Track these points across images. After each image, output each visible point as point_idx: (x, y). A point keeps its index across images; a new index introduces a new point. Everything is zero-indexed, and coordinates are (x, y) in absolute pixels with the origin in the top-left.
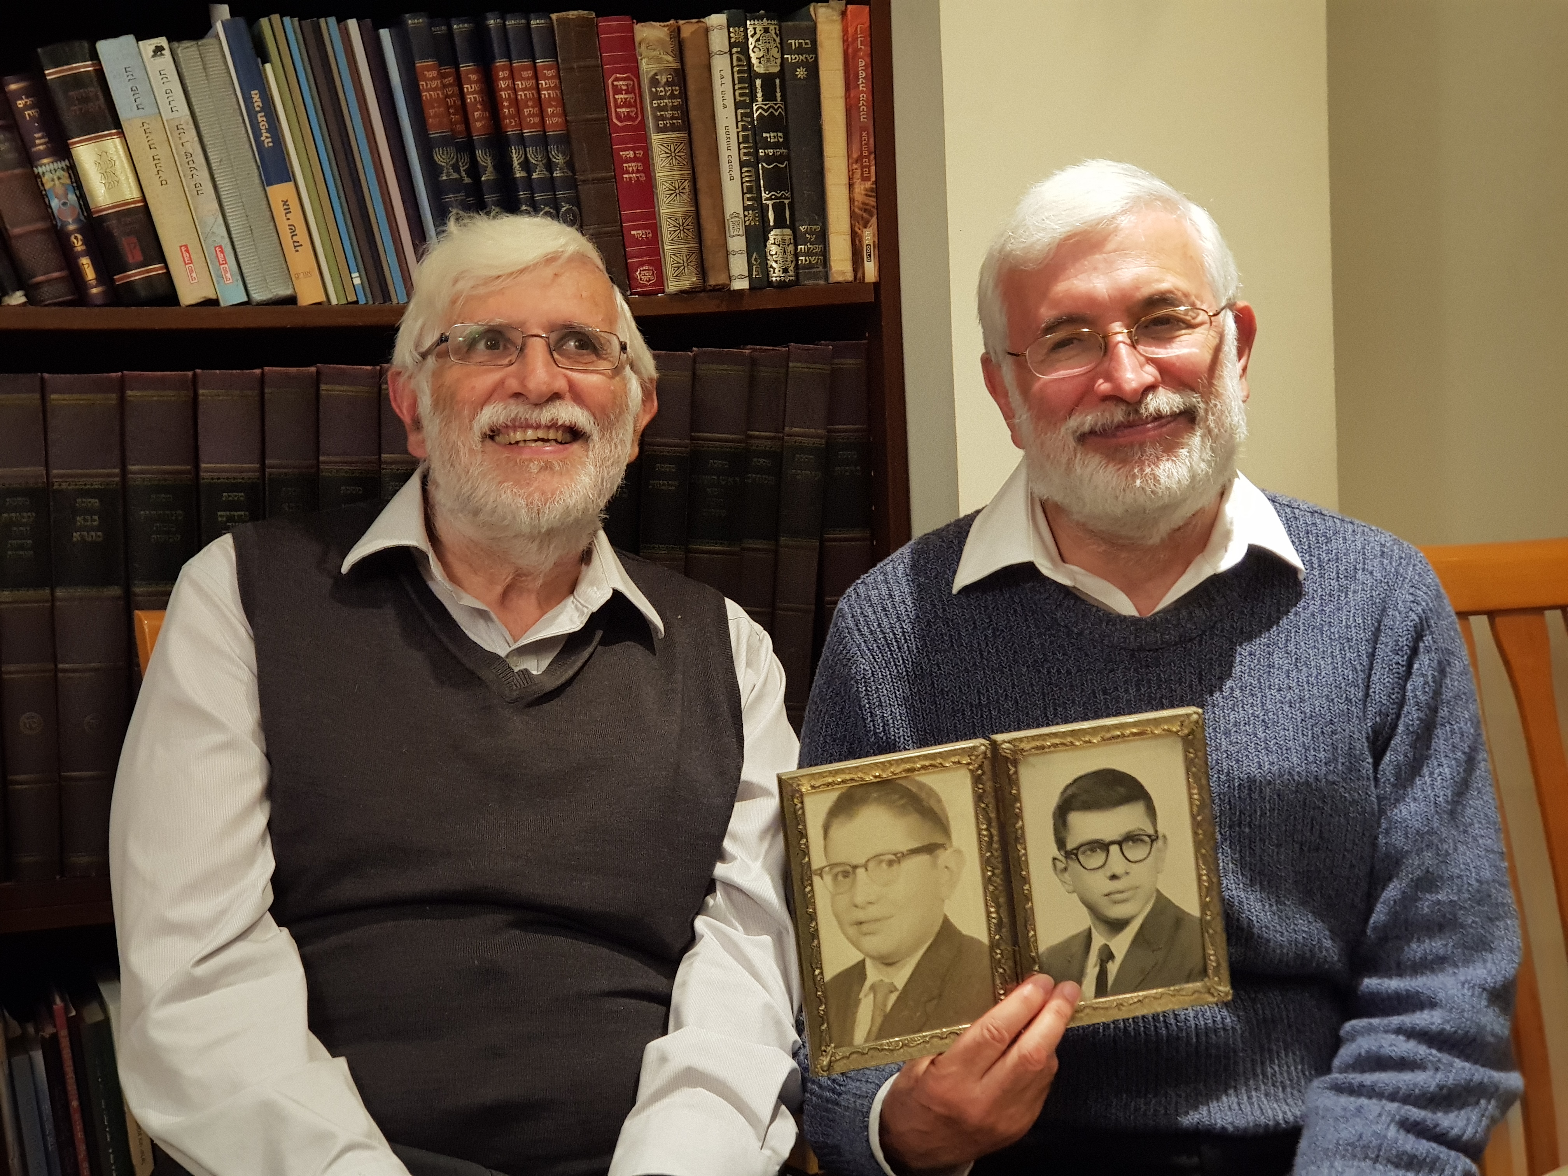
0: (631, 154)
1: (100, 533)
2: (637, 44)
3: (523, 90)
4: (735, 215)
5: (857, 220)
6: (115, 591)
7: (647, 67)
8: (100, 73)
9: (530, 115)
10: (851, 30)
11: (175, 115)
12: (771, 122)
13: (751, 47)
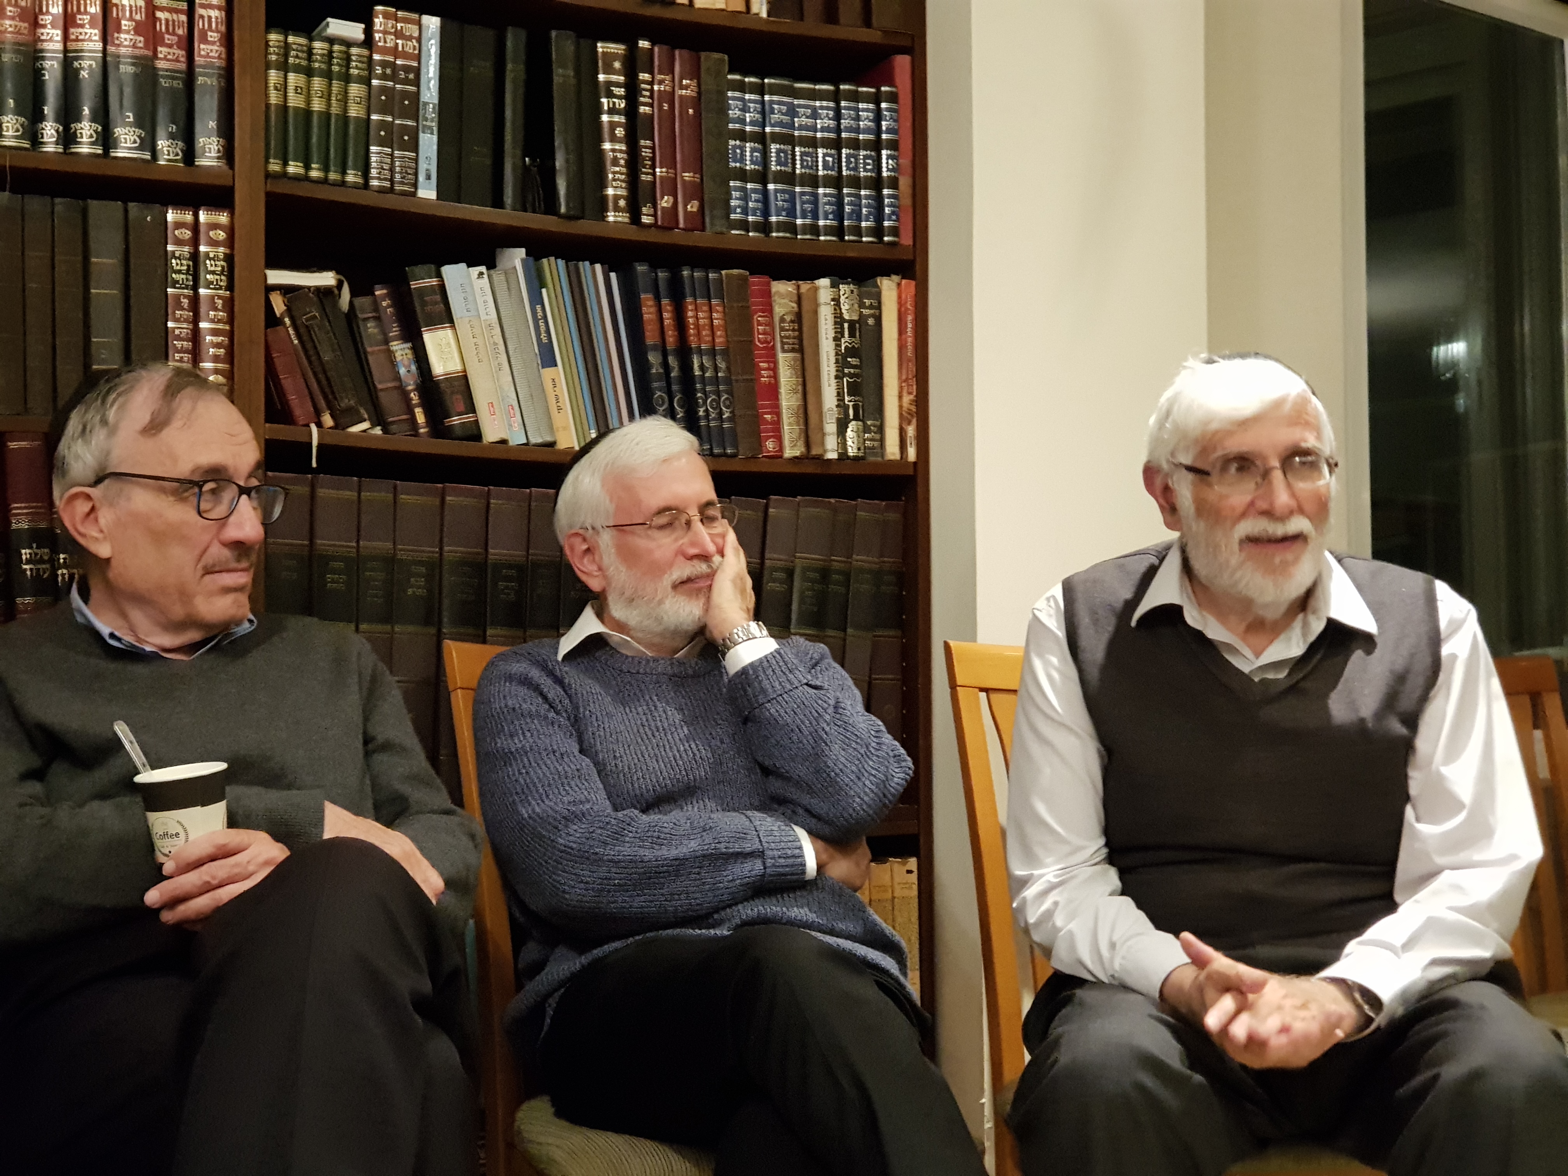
0: (765, 365)
1: (424, 590)
2: (772, 294)
3: (702, 318)
4: (830, 410)
5: (904, 420)
6: (431, 628)
7: (779, 310)
9: (706, 336)
10: (903, 296)
11: (488, 316)
12: (851, 352)
13: (842, 302)
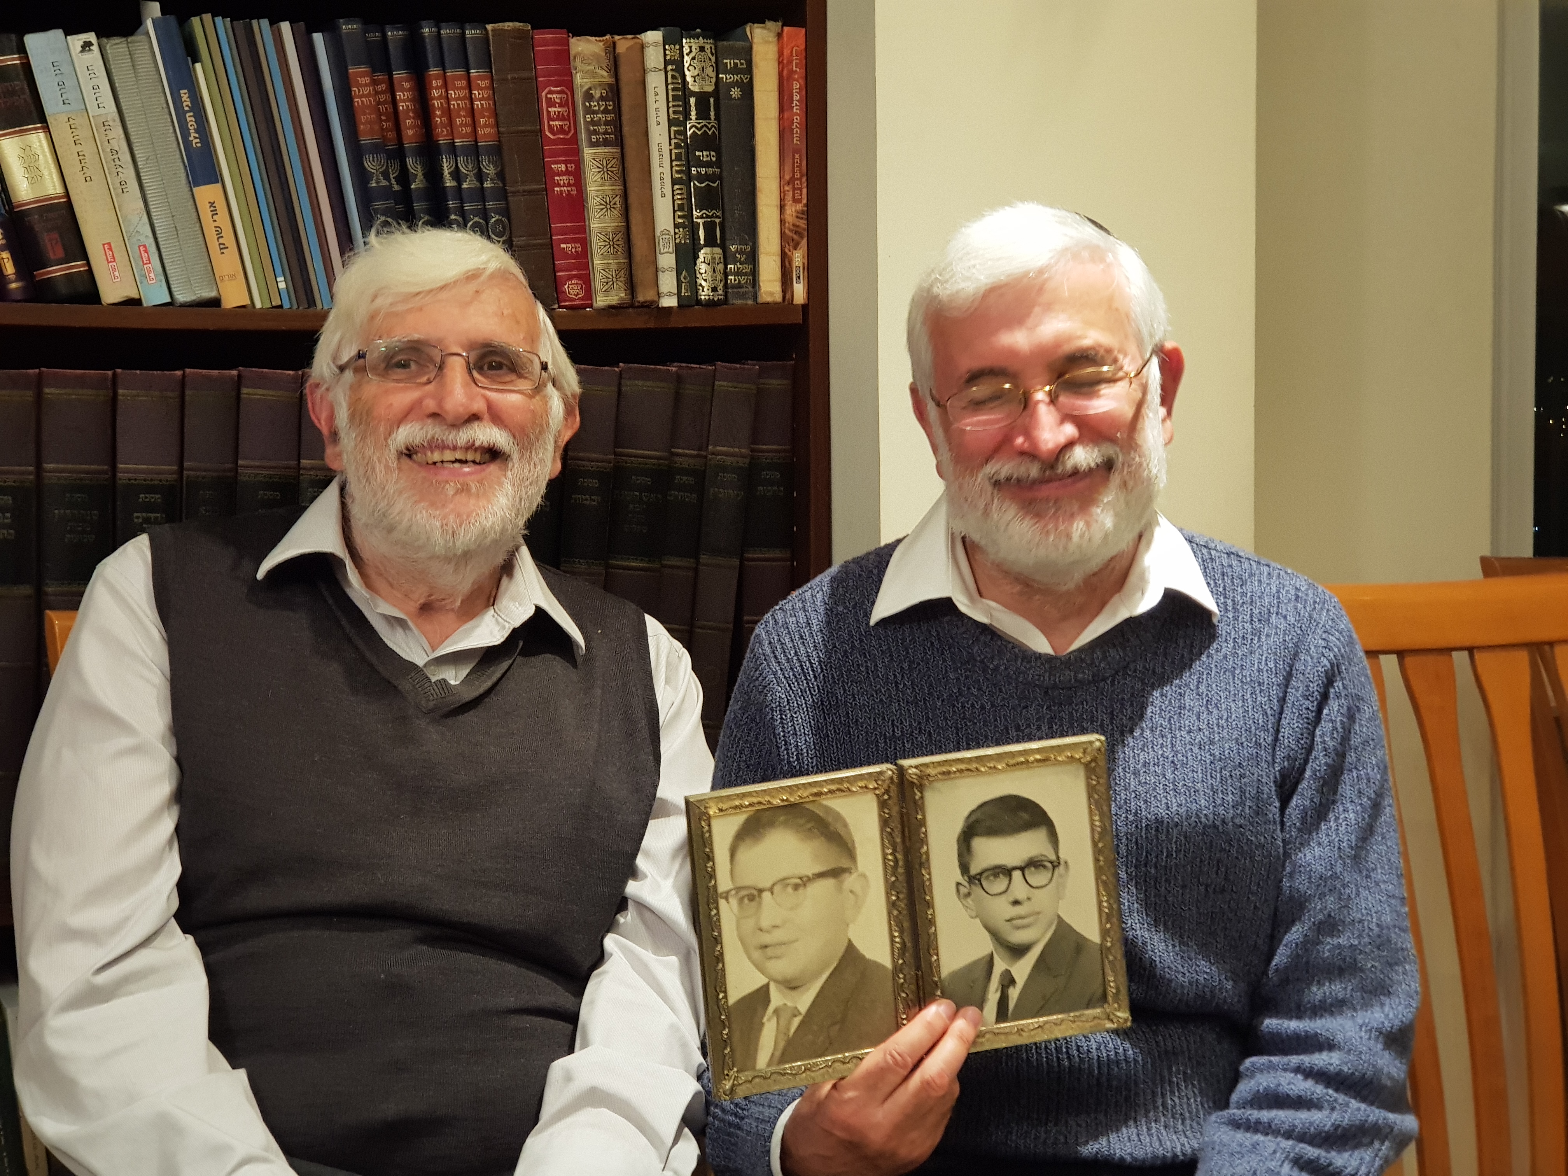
0: (563, 167)
1: (12, 531)
2: (572, 58)
3: (456, 99)
4: (667, 232)
5: (787, 242)
6: (26, 590)
7: (581, 81)
8: (27, 67)
9: (462, 125)
10: (786, 52)
11: (102, 111)
12: (704, 141)
13: (686, 65)
